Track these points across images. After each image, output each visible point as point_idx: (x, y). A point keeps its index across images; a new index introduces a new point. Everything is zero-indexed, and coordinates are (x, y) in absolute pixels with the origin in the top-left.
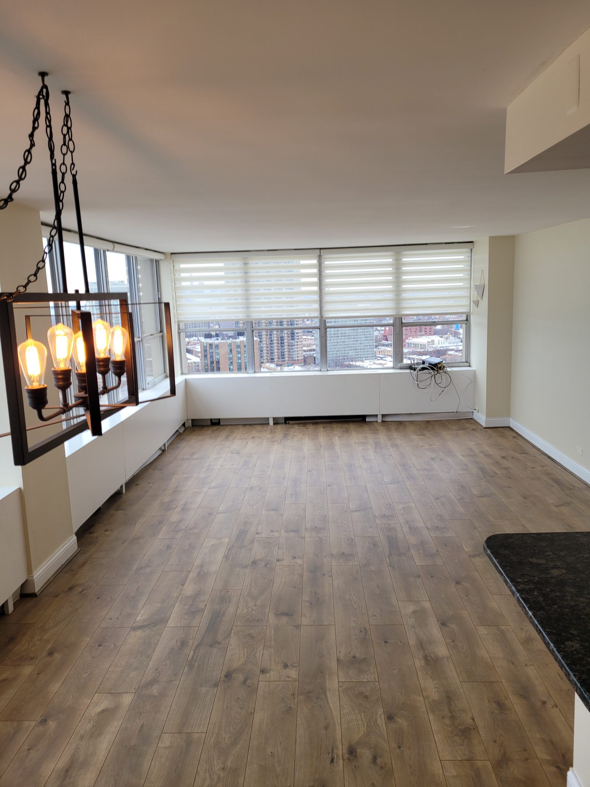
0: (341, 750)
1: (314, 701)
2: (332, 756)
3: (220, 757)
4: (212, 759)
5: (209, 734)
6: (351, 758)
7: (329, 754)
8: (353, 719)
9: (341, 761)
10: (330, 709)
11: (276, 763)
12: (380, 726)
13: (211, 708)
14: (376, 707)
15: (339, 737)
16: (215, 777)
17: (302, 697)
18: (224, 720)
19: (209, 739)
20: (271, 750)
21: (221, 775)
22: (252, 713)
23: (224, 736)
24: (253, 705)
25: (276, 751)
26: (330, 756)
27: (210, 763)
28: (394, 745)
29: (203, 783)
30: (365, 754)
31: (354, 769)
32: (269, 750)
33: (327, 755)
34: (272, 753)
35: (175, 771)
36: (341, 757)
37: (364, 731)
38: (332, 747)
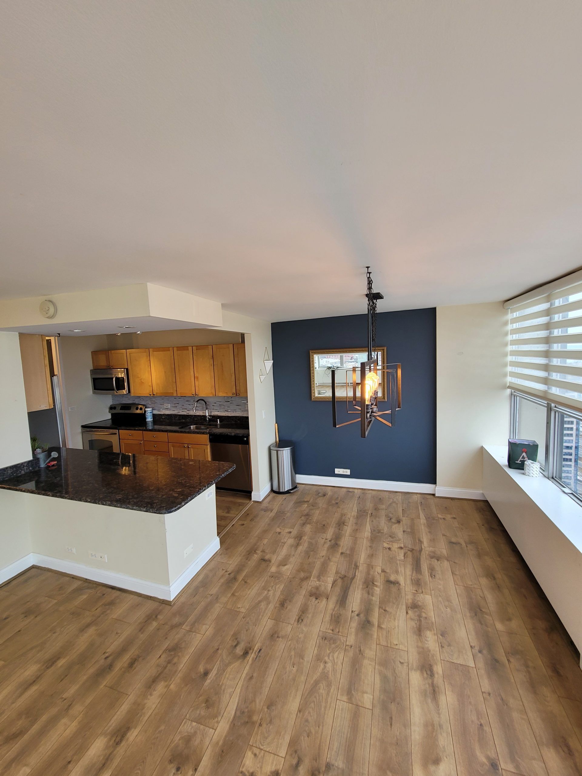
0: (251, 656)
1: (247, 710)
2: (258, 654)
3: (327, 673)
4: (333, 672)
5: (335, 697)
6: (248, 649)
7: (260, 656)
8: (230, 680)
9: (255, 649)
10: (240, 696)
11: (293, 659)
12: (217, 669)
13: (333, 730)
14: (207, 688)
15: (247, 667)
16: (331, 658)
17: (255, 718)
18: (322, 709)
19: (335, 692)
20: (294, 669)
21: (327, 658)
22: (300, 711)
23: (324, 692)
24: (297, 723)
25: (291, 667)
26: (259, 655)
27: (334, 670)
28: (220, 652)
29: (338, 656)
30: (239, 651)
31: (251, 643)
32: (295, 669)
33: (261, 655)
34: (294, 667)
35: (356, 670)
36: (254, 652)
37: (229, 668)
38: (255, 661)
